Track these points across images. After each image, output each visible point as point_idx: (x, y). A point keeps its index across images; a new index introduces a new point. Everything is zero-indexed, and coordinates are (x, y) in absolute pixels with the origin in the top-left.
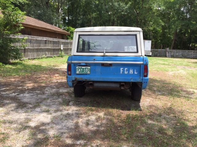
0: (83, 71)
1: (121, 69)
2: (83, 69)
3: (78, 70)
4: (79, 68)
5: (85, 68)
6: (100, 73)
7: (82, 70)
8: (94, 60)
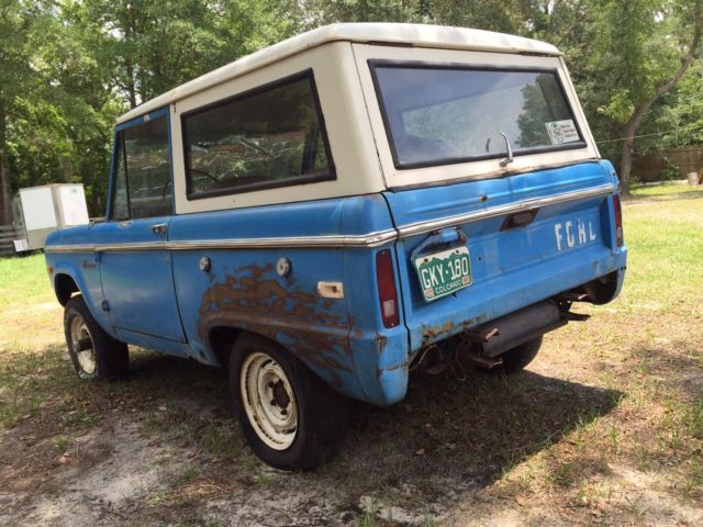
0: (448, 278)
1: (558, 227)
2: (445, 262)
3: (428, 276)
4: (426, 265)
5: (453, 258)
6: (500, 272)
7: (441, 272)
8: (485, 199)
